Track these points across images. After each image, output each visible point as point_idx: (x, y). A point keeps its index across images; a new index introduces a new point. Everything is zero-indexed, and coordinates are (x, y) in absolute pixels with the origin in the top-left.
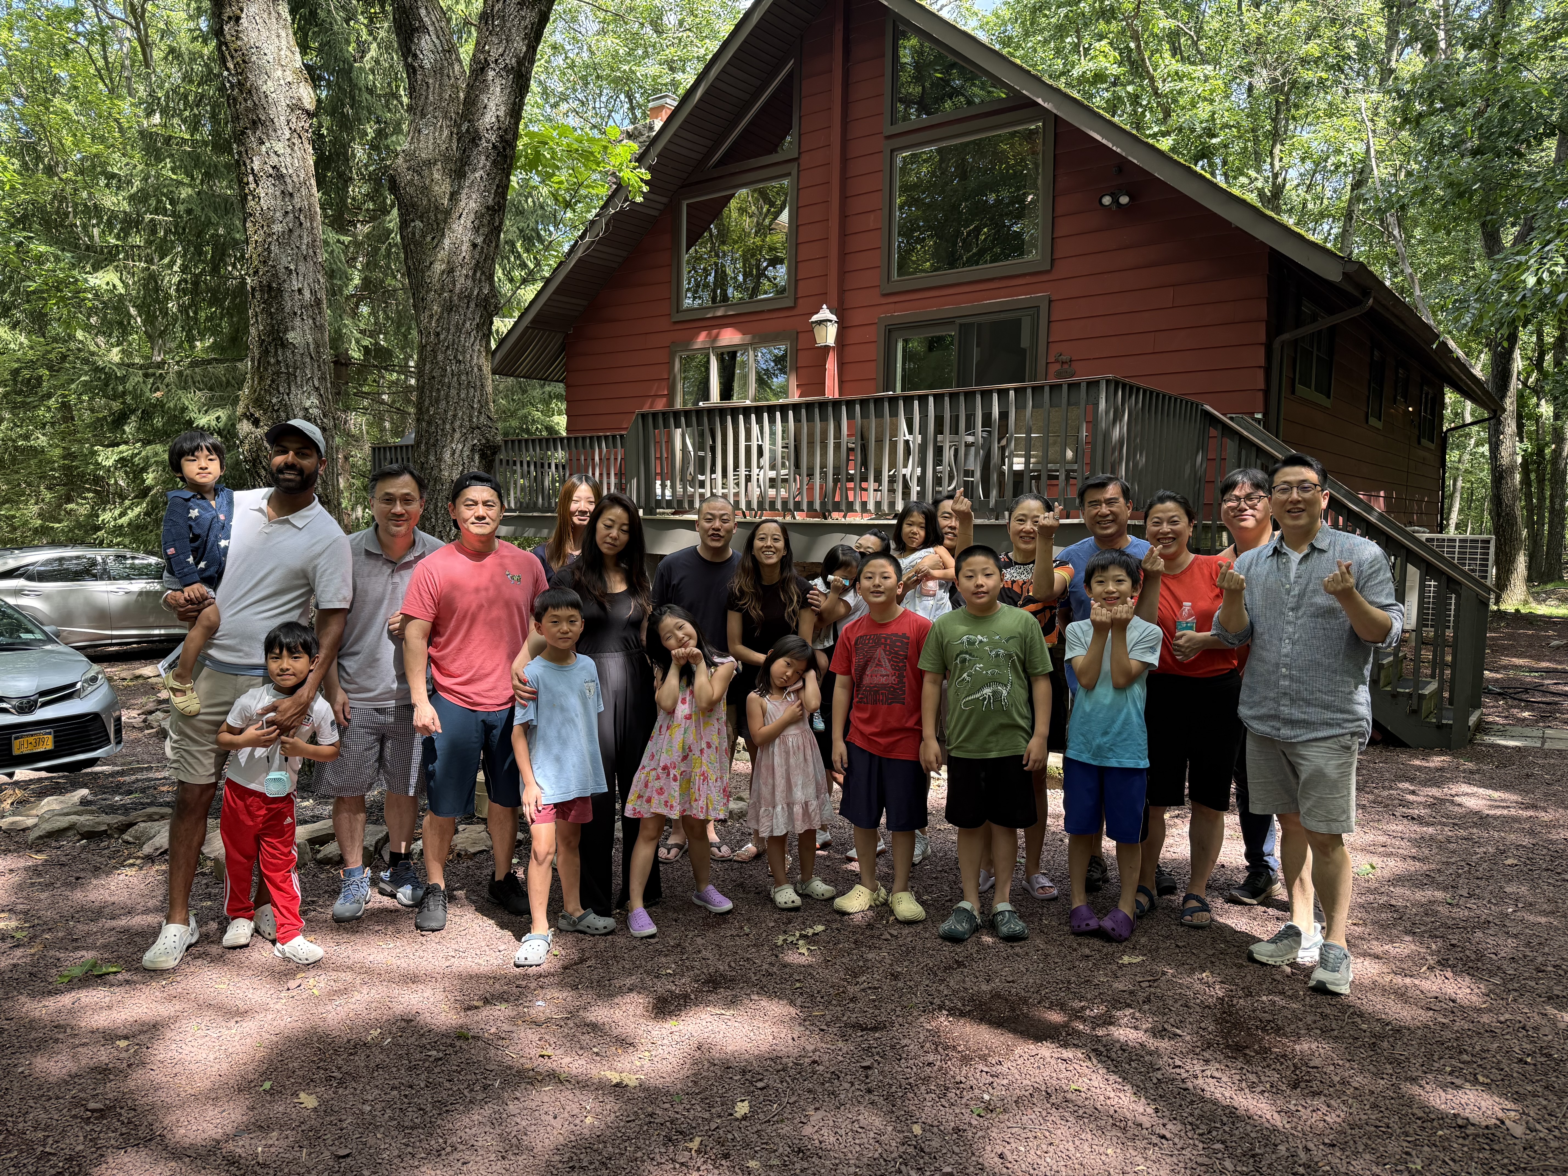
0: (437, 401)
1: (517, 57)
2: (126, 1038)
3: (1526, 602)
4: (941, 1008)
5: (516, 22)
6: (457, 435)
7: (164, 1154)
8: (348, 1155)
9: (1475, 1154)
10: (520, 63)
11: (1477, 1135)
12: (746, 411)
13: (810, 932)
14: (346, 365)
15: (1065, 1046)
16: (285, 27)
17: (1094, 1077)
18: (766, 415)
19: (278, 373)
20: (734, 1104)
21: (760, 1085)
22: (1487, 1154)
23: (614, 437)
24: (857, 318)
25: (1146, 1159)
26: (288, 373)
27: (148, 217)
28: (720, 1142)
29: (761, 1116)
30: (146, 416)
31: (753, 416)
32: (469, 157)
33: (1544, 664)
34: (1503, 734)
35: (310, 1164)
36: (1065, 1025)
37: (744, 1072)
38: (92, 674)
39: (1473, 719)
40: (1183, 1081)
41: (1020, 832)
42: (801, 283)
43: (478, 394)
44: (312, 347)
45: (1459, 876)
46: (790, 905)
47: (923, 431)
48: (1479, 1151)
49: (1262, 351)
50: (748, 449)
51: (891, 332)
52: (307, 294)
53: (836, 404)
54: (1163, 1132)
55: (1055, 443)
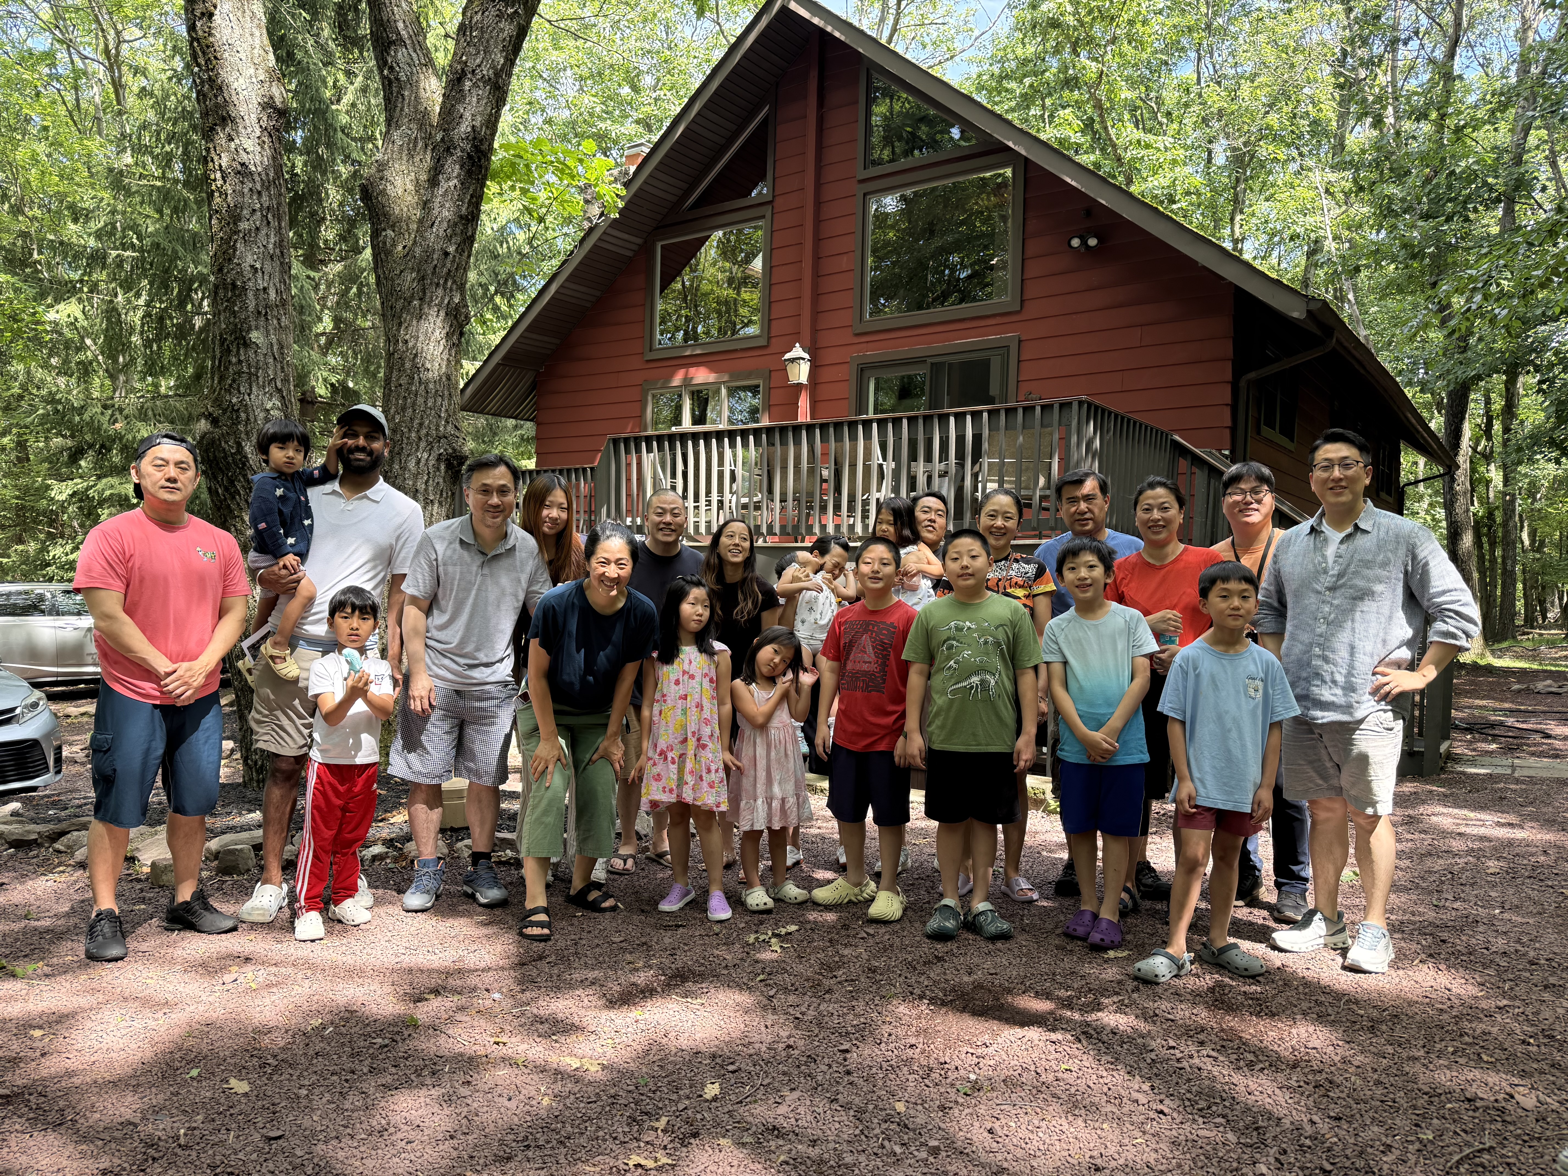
0: (404, 409)
1: (493, 67)
2: (40, 1027)
3: (1482, 655)
4: (921, 997)
5: (494, 34)
6: (423, 444)
7: (75, 1138)
8: (280, 1137)
9: (1487, 1126)
10: (497, 74)
11: (1488, 1108)
12: (719, 435)
13: (783, 931)
14: (313, 403)
15: (1054, 1030)
16: (259, 26)
17: (1085, 1057)
18: (739, 439)
19: (240, 373)
20: (703, 1086)
21: (731, 1068)
22: (1499, 1126)
23: (584, 470)
24: (830, 356)
25: (1144, 1133)
26: (250, 374)
27: (114, 253)
28: (689, 1122)
29: (733, 1097)
30: (104, 449)
31: (726, 440)
32: (443, 166)
33: (1507, 705)
34: (1473, 762)
35: (238, 1147)
36: (1051, 1013)
37: (714, 1056)
38: (33, 699)
39: (1443, 748)
40: (1178, 1060)
41: (999, 827)
42: (774, 323)
43: (446, 403)
44: (275, 347)
45: (1443, 882)
46: (762, 907)
47: (897, 458)
48: (1491, 1122)
49: (1228, 389)
50: (721, 475)
51: (863, 371)
52: (272, 294)
53: (810, 428)
54: (1161, 1107)
55: (1027, 469)
